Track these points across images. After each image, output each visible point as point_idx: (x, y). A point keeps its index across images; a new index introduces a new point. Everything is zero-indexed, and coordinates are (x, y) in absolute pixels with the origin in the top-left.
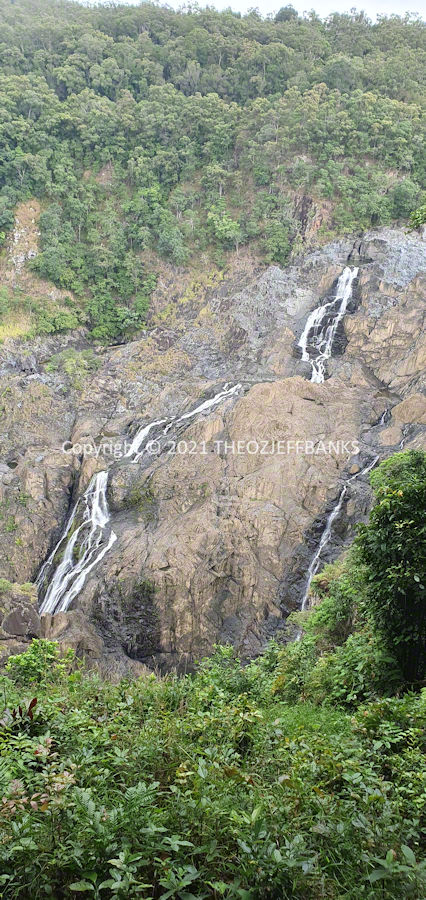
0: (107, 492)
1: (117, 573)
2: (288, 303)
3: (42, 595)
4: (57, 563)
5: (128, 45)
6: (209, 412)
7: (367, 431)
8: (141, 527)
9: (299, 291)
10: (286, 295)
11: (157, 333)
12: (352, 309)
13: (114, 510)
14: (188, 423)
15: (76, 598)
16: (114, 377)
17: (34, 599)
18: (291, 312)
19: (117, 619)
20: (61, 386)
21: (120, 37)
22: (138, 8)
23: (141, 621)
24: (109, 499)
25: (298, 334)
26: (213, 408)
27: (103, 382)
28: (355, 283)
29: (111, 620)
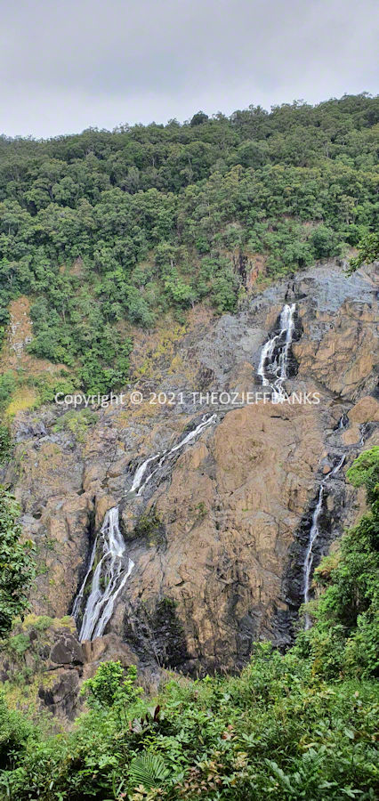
0: (120, 526)
1: (140, 595)
2: (243, 342)
3: (79, 624)
4: (87, 595)
5: (79, 165)
6: (194, 441)
7: (330, 435)
8: (154, 550)
9: (250, 331)
10: (240, 336)
11: (140, 385)
12: (296, 337)
13: (128, 540)
14: (178, 454)
15: (109, 623)
16: (110, 426)
17: (74, 630)
18: (246, 348)
19: (147, 636)
20: (68, 442)
21: (72, 160)
22: (82, 136)
23: (167, 634)
24: (122, 531)
25: (256, 365)
26: (197, 438)
27: (103, 433)
28: (295, 316)
29: (142, 637)
